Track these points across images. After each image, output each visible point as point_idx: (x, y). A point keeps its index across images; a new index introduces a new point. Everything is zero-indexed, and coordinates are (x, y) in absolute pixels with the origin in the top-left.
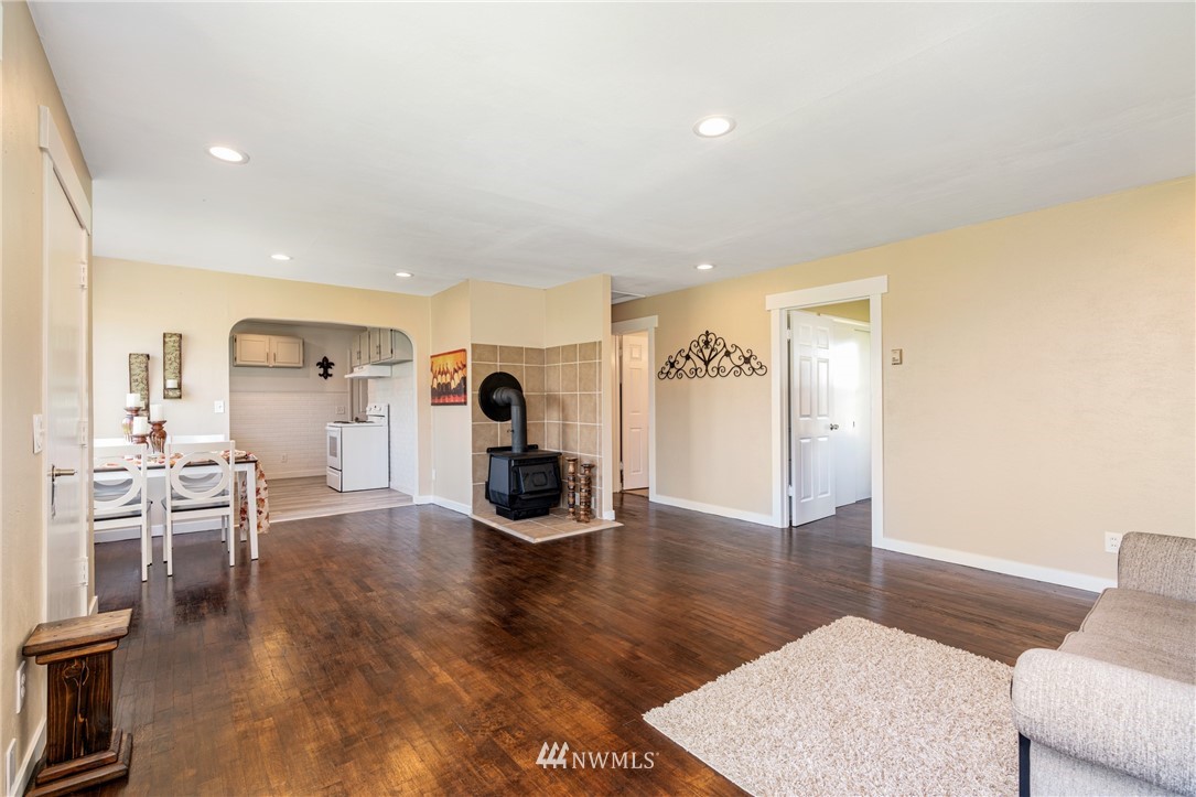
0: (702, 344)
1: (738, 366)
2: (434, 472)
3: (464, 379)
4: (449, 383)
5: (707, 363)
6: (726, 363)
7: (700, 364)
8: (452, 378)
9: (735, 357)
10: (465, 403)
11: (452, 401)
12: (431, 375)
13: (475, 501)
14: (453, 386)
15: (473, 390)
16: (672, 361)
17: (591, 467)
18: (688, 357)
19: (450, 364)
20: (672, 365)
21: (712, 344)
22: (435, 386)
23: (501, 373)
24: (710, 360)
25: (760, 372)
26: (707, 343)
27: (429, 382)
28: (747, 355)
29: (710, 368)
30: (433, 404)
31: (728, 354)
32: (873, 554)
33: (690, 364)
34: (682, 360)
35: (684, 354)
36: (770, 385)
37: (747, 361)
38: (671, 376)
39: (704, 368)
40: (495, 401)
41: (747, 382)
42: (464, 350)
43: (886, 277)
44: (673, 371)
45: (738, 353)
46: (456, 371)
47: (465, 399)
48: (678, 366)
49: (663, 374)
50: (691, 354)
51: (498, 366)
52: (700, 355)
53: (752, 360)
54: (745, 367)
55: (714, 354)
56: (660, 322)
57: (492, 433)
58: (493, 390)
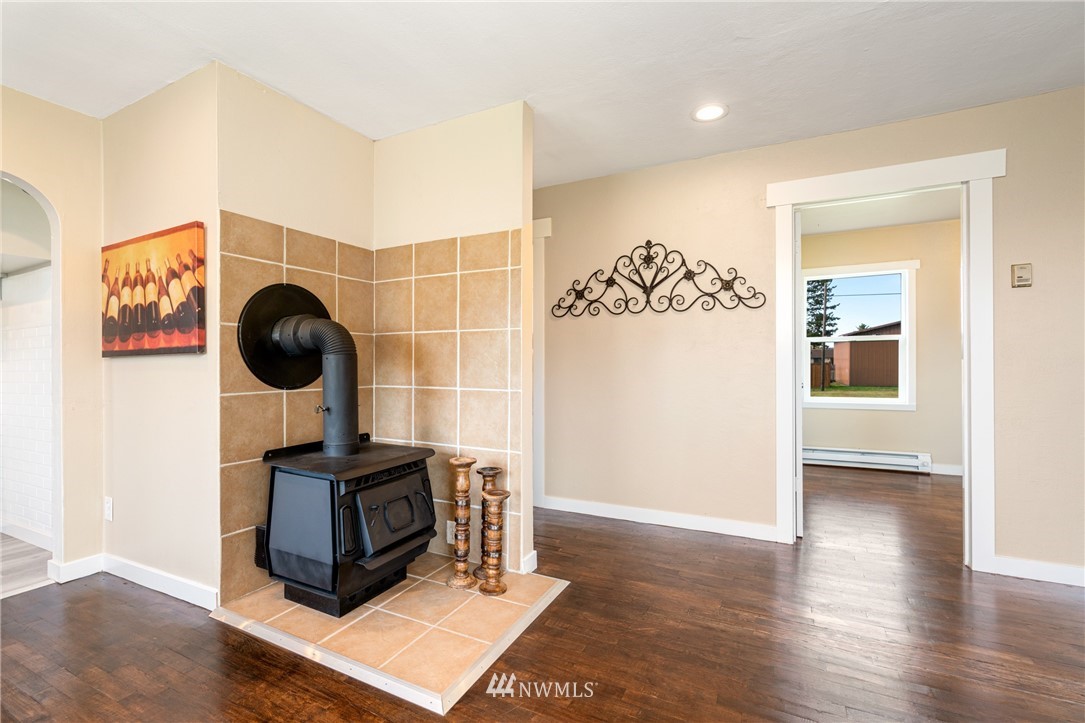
0: (638, 262)
1: (711, 295)
2: (108, 502)
3: (200, 293)
4: (156, 305)
5: (648, 290)
6: (687, 290)
7: (637, 293)
8: (163, 291)
9: (705, 281)
10: (201, 349)
11: (162, 344)
12: (104, 290)
13: (227, 574)
14: (166, 308)
15: (223, 318)
16: (579, 288)
17: (493, 474)
18: (610, 282)
19: (157, 258)
20: (580, 295)
21: (659, 261)
22: (114, 312)
23: (290, 287)
24: (653, 287)
25: (752, 303)
26: (648, 260)
27: (95, 304)
28: (727, 277)
29: (654, 297)
30: (105, 354)
31: (690, 275)
32: (975, 584)
33: (614, 293)
34: (598, 289)
35: (605, 277)
36: (773, 323)
37: (728, 286)
38: (576, 312)
39: (642, 298)
40: (277, 346)
41: (726, 320)
42: (200, 225)
43: (1005, 150)
44: (581, 304)
45: (710, 274)
46: (174, 275)
47: (203, 338)
48: (591, 297)
49: (560, 309)
50: (616, 276)
51: (284, 271)
52: (636, 278)
53: (737, 285)
54: (724, 296)
55: (660, 277)
56: (555, 229)
57: (270, 414)
58: (273, 321)
